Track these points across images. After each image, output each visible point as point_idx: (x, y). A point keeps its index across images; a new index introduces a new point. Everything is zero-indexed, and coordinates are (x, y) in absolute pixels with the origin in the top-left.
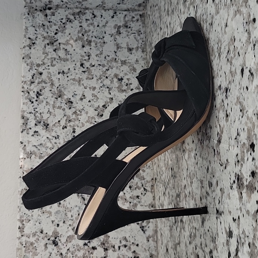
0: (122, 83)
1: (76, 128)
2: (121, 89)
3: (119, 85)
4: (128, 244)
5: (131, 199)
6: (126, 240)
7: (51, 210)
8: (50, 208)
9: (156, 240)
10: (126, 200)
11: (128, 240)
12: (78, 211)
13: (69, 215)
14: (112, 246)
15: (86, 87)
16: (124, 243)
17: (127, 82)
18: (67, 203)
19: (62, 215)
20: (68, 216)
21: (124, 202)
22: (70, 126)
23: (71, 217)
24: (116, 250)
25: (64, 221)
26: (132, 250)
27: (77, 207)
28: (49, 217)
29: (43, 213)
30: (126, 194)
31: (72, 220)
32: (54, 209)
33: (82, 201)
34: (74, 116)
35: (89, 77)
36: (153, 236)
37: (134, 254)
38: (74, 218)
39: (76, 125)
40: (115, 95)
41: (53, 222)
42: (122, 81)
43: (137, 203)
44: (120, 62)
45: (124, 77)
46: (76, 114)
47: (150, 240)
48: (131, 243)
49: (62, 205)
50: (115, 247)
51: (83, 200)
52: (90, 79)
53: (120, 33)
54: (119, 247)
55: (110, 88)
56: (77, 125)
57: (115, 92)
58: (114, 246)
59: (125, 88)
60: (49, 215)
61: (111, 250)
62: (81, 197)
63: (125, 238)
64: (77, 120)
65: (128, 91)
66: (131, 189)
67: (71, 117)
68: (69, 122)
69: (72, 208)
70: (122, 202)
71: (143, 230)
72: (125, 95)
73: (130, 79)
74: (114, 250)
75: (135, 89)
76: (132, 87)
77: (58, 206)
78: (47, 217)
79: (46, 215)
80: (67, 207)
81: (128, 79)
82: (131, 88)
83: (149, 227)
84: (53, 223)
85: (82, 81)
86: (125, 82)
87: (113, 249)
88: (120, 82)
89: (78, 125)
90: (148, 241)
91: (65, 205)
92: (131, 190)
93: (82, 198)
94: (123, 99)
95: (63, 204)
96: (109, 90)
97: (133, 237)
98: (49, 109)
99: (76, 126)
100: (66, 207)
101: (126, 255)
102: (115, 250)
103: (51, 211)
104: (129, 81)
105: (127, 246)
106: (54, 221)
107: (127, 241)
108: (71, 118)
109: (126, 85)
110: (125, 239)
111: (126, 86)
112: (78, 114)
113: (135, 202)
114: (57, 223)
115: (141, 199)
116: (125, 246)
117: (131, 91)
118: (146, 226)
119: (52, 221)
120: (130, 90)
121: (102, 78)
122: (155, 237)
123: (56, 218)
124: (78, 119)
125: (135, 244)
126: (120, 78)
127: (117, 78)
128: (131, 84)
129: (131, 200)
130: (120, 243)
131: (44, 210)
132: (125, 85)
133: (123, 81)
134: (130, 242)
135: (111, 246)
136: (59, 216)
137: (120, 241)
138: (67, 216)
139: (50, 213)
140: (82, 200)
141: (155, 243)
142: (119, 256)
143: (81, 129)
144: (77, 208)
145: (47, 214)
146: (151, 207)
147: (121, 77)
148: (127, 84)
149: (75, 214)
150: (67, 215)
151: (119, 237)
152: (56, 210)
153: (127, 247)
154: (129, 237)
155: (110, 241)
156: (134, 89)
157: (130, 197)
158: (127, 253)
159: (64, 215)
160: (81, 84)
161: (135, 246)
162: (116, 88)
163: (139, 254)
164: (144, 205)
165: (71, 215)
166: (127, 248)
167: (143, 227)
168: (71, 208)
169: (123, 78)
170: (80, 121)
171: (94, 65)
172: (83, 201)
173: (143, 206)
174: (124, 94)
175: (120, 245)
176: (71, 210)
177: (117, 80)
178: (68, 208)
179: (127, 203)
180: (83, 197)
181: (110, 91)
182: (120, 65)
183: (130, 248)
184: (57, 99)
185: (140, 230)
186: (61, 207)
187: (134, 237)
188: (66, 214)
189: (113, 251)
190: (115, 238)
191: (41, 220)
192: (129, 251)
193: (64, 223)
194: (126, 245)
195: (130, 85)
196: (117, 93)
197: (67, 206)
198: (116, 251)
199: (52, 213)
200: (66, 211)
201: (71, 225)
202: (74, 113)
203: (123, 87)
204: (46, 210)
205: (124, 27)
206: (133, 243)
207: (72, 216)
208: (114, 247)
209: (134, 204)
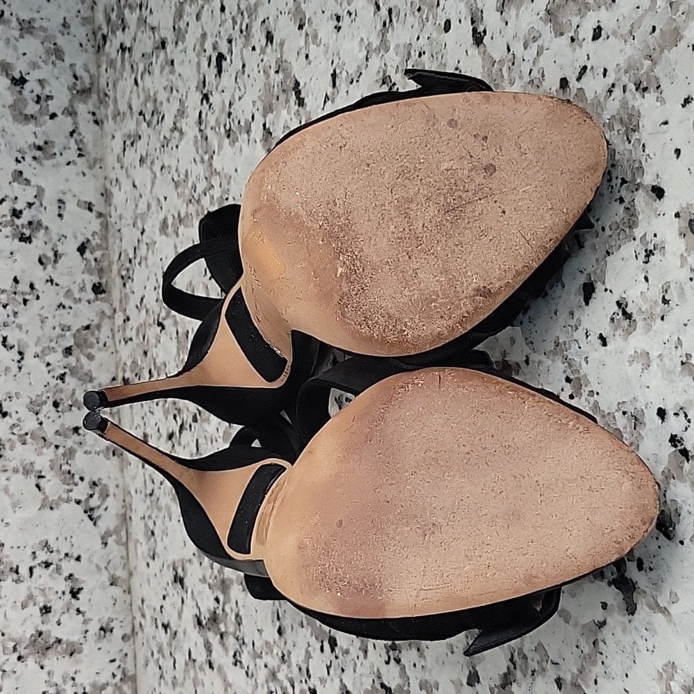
0: (26, 92)
2: (21, 113)
3: (15, 97)
4: (53, 558)
5: (58, 437)
6: (48, 550)
9: (124, 539)
10: (45, 440)
11: (55, 549)
14: (12, 568)
16: (43, 556)
17: (38, 90)
21: (40, 445)
24: (24, 578)
26: (66, 574)
30: (44, 425)
36: (117, 531)
37: (69, 583)
40: (6, 130)
42: (22, 88)
43: (75, 446)
44: (14, 24)
45: (28, 74)
47: (111, 540)
48: (62, 556)
50: (20, 571)
54: (31, 569)
57: (6, 122)
58: (18, 567)
59: (32, 108)
61: (9, 580)
63: (47, 543)
65: (42, 120)
66: (59, 409)
70: (35, 447)
71: (91, 518)
72: (35, 133)
73: (46, 82)
74: (19, 580)
75: (63, 113)
76: (53, 106)
81: (41, 82)
82: (51, 111)
83: (106, 509)
86: (32, 91)
87: (15, 576)
88: (18, 88)
90: (106, 544)
92: (58, 412)
94: (29, 142)
97: (66, 539)
101: (50, 588)
102: (21, 579)
104: (43, 87)
105: (51, 564)
107: (51, 552)
109: (36, 99)
110: (46, 545)
111: (37, 102)
113: (69, 443)
115: (84, 436)
116: (47, 565)
117: (51, 121)
118: (99, 507)
120: (48, 117)
122: (123, 533)
125: (72, 556)
126: (17, 76)
127: (7, 75)
128: (49, 97)
129: (59, 440)
130: (33, 559)
132: (33, 100)
133: (25, 86)
134: (58, 551)
135: (8, 569)
137: (34, 553)
141: (123, 548)
142: (31, 593)
146: (111, 454)
147: (21, 72)
148: (39, 97)
151: (31, 543)
153: (52, 567)
154: (57, 539)
155: (7, 557)
156: (59, 113)
157: (57, 431)
158: (51, 584)
161: (73, 561)
162: (7, 109)
163: (83, 582)
164: (93, 452)
166: (53, 570)
167: (92, 509)
169: (27, 77)
173: (90, 453)
174: (31, 127)
175: (32, 564)
177: (10, 82)
179: (47, 448)
182: (17, 33)
183: (58, 569)
185: (85, 517)
187: (69, 538)
189: (16, 582)
190: (19, 548)
192: (57, 575)
194: (50, 561)
195: (46, 101)
196: (11, 124)
198: (22, 581)
203: (26, 106)
206: (67, 555)
208: (17, 572)
209: (67, 452)
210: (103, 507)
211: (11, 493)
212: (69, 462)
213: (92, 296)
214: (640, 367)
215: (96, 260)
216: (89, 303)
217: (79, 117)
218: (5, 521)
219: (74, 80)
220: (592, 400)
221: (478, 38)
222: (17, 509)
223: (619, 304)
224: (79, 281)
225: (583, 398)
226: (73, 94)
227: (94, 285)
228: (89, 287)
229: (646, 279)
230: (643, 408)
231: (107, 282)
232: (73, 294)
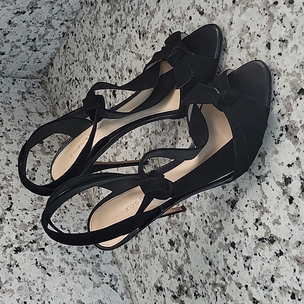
0: (44, 146)
1: (11, 194)
2: (45, 152)
3: (41, 147)
5: (91, 259)
7: (11, 287)
8: (10, 286)
9: (129, 296)
10: (87, 261)
12: (42, 283)
13: (34, 288)
15: (8, 152)
17: (48, 144)
18: (27, 276)
19: (26, 291)
20: (33, 291)
21: (86, 263)
22: (4, 192)
23: (37, 291)
25: (31, 297)
27: (40, 278)
28: (12, 296)
29: (4, 292)
30: (85, 255)
31: (39, 294)
32: (14, 286)
33: (43, 271)
34: (5, 182)
35: (8, 141)
36: (125, 293)
38: (40, 291)
39: (10, 191)
41: (18, 300)
43: (99, 262)
44: (34, 126)
46: (6, 180)
47: (124, 297)
49: (22, 279)
51: (44, 269)
52: (10, 143)
53: (26, 99)
55: (33, 151)
56: (11, 191)
59: (48, 150)
60: (11, 293)
62: (41, 267)
63: (100, 301)
64: (10, 186)
65: (52, 153)
66: (89, 249)
67: (2, 183)
68: (2, 188)
69: (35, 281)
70: (84, 264)
71: (114, 289)
76: (55, 149)
77: (18, 281)
78: (10, 297)
79: (8, 294)
80: (28, 281)
84: (18, 302)
85: (2, 146)
88: (41, 145)
89: (12, 191)
90: (123, 299)
91: (26, 279)
92: (89, 250)
93: (42, 267)
94: (50, 161)
95: (24, 278)
96: (33, 154)
97: (107, 298)
99: (11, 192)
100: (27, 281)
103: (12, 289)
104: (50, 143)
106: (19, 299)
108: (3, 184)
109: (48, 147)
112: (9, 179)
113: (97, 261)
114: (24, 301)
115: (101, 258)
118: (116, 284)
119: (17, 300)
120: (54, 152)
121: (22, 142)
122: (128, 293)
123: (20, 295)
124: (10, 185)
128: (53, 146)
129: (92, 260)
131: (4, 289)
136: (23, 292)
138: (32, 290)
139: (12, 291)
140: (43, 270)
141: (130, 300)
143: (17, 194)
144: (41, 280)
145: (9, 294)
146: (113, 264)
149: (40, 286)
150: (31, 289)
151: (94, 302)
152: (17, 287)
154: (104, 299)
157: (91, 257)
159: (28, 290)
160: (2, 149)
162: (40, 151)
164: (106, 264)
165: (37, 289)
167: (113, 286)
168: (34, 280)
170: (12, 186)
171: (10, 129)
172: (44, 271)
174: (49, 156)
176: (34, 284)
178: (30, 281)
179: (89, 264)
180: (42, 266)
181: (34, 154)
185: (112, 289)
186: (22, 282)
187: (108, 298)
188: (30, 289)
191: (3, 301)
193: (31, 299)
196: (42, 156)
197: (28, 279)
199: (14, 291)
200: (29, 285)
201: (40, 299)
202: (3, 178)
203: (46, 150)
204: (5, 289)
205: (27, 93)
207: (38, 290)
209: (97, 264)
210: (117, 284)
211: (80, 283)
212: (99, 268)
213: (88, 208)
214: (295, 50)
215: (85, 195)
216: (87, 210)
218: (82, 294)
219: (59, 140)
220: (285, 73)
221: (202, 13)
222: (85, 289)
223: (280, 41)
224: (81, 203)
225: (282, 75)
226: (60, 144)
227: (87, 204)
228: (86, 205)
229: (284, 27)
230: (302, 60)
231: (91, 203)
232: (81, 208)
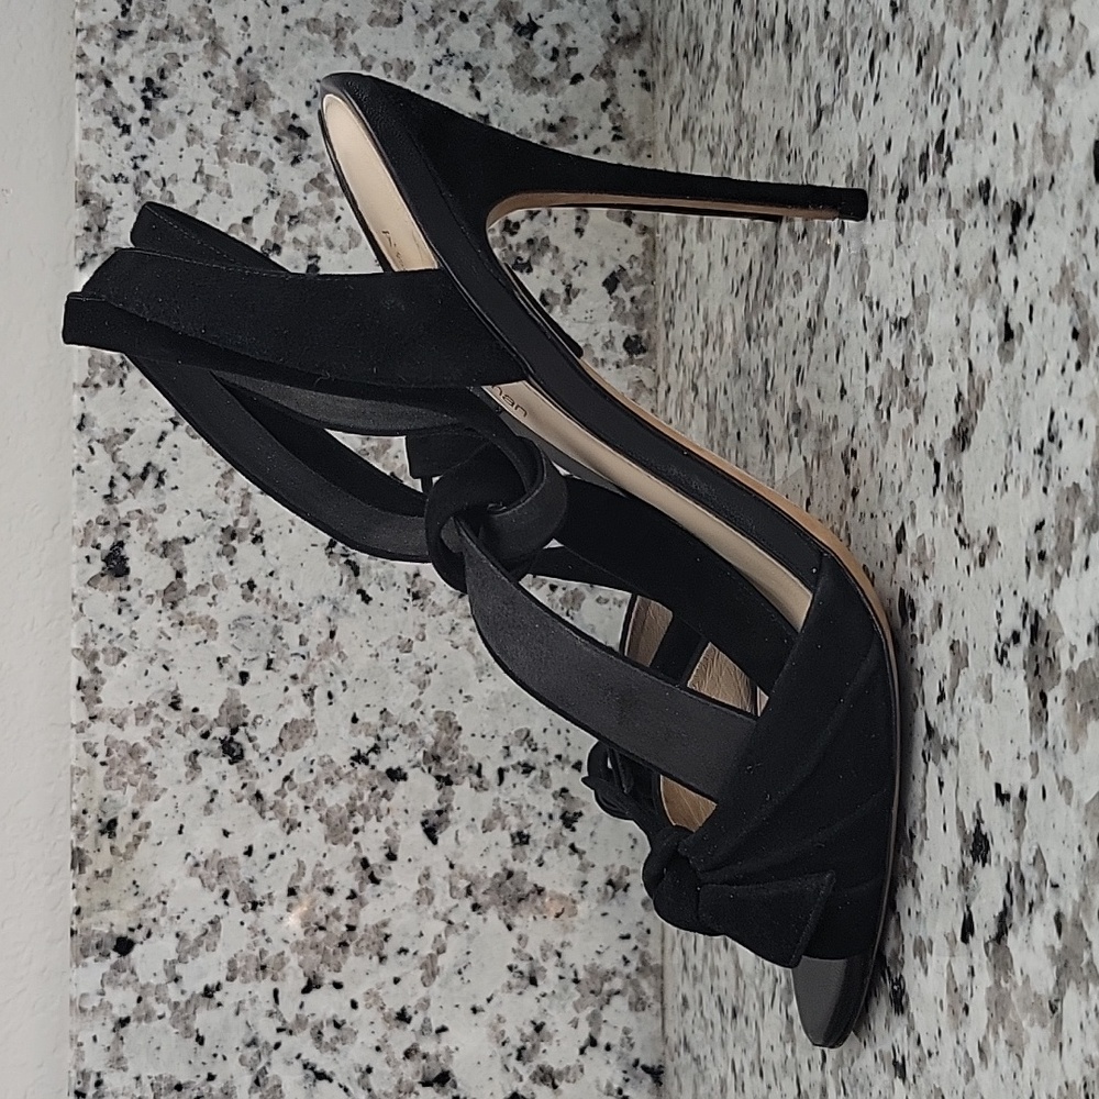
0: (536, 45)
1: (321, 251)
2: (526, 76)
3: (518, 53)
4: (538, 759)
6: (530, 746)
7: (212, 612)
8: (210, 605)
11: (540, 746)
12: (330, 620)
13: (291, 633)
14: (471, 767)
15: (368, 62)
16: (520, 754)
17: (555, 40)
18: (281, 582)
19: (259, 635)
20: (284, 641)
22: (296, 241)
23: (301, 644)
24: (488, 783)
25: (270, 662)
26: (557, 787)
27: (326, 602)
28: (205, 641)
29: (181, 624)
31: (303, 657)
32: (224, 608)
33: (345, 578)
34: (313, 198)
35: (385, 11)
37: (560, 802)
38: (311, 647)
39: (322, 238)
40: (501, 102)
41: (221, 662)
42: (531, 39)
43: (583, 590)
45: (541, 16)
46: (322, 189)
48: (552, 759)
49: (259, 592)
50: (484, 772)
51: (352, 573)
52: (388, 23)
54: (501, 772)
55: (479, 68)
56: (327, 239)
57: (501, 90)
58: (480, 766)
59: (544, 68)
60: (204, 633)
61: (466, 784)
62: (343, 560)
63: (528, 735)
64: (328, 218)
65: (558, 85)
67: (301, 201)
68: (293, 223)
69: (304, 607)
72: (546, 106)
73: (569, 26)
74: (481, 786)
75: (592, 74)
76: (577, 64)
77: (244, 596)
78: (197, 644)
79: (192, 633)
80: (280, 603)
81: (561, 29)
82: (574, 71)
84: (221, 666)
85: (353, 32)
86: (546, 43)
87: (475, 779)
88: (524, 39)
89: (331, 238)
91: (274, 593)
93: (348, 562)
94: (536, 120)
95: (266, 588)
96: (472, 80)
97: (559, 732)
98: (202, 160)
99: (324, 243)
100: (276, 604)
101: (528, 806)
102: (484, 785)
103: (213, 616)
104: (564, 36)
105: (533, 768)
106: (225, 660)
107: (535, 750)
108: (302, 205)
109: (550, 54)
110: (527, 738)
111: (553, 59)
112: (333, 188)
113: (574, 584)
114: (241, 669)
116: (527, 769)
117: (572, 86)
119: (218, 659)
120: (568, 81)
121: (441, 19)
123: (233, 646)
124: (331, 212)
125: (568, 761)
126: (524, 20)
127: (509, 19)
128: (572, 51)
130: (505, 757)
131: (186, 612)
132: (546, 56)
133: (535, 35)
134: (546, 750)
135: (465, 766)
136: (250, 638)
137: (507, 748)
138: (281, 638)
139: (211, 625)
140: (348, 571)
142: (499, 809)
143: (346, 257)
144: (327, 608)
145: (197, 631)
147: (529, 15)
148: (555, 51)
149: (315, 631)
150: (280, 634)
151: (503, 733)
152: (235, 613)
153: (533, 774)
154: (545, 730)
155: (465, 748)
156: (586, 75)
158: (531, 799)
159: (267, 636)
160: (347, 47)
161: (568, 769)
162: (504, 71)
163: (583, 804)
164: (611, 601)
165: (301, 636)
166: (535, 779)
168: (301, 605)
169: (539, 22)
170: (339, 218)
172: (349, 580)
173: (607, 601)
174: (541, 96)
175: (503, 765)
176: (297, 617)
177: (511, 30)
178: (285, 605)
179: (538, 589)
180: (350, 558)
181: (476, 84)
183: (545, 777)
184: (237, 113)
186: (257, 601)
187: (563, 732)
188: (276, 631)
189: (476, 788)
190: (483, 736)
191: (170, 653)
192: (541, 788)
193: (268, 668)
194: (531, 764)
195: (566, 56)
196: (510, 93)
197: (280, 597)
198: (486, 790)
199: (217, 625)
200: (276, 618)
201: (300, 676)
202: (311, 181)
203: (534, 65)
204: (190, 614)
206: (559, 757)
207: (303, 641)
208: (479, 774)
209: (570, 596)
211: (475, 651)
212: (570, 613)
213: (624, 356)
215: (632, 299)
216: (618, 367)
217: (619, 78)
218: (464, 694)
219: (613, 23)
222: (484, 677)
224: (604, 331)
226: (609, 43)
227: (628, 339)
228: (619, 342)
231: (649, 336)
232: (593, 352)
